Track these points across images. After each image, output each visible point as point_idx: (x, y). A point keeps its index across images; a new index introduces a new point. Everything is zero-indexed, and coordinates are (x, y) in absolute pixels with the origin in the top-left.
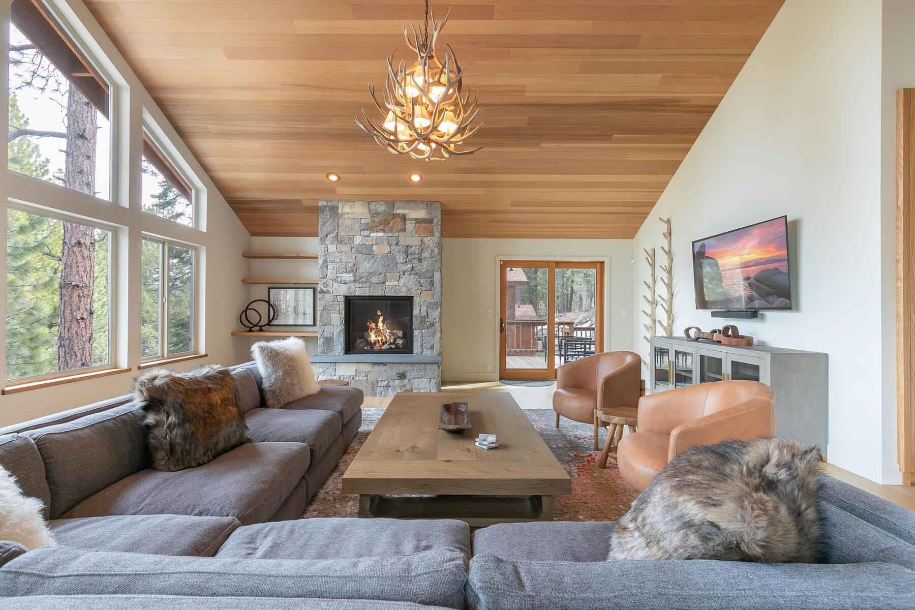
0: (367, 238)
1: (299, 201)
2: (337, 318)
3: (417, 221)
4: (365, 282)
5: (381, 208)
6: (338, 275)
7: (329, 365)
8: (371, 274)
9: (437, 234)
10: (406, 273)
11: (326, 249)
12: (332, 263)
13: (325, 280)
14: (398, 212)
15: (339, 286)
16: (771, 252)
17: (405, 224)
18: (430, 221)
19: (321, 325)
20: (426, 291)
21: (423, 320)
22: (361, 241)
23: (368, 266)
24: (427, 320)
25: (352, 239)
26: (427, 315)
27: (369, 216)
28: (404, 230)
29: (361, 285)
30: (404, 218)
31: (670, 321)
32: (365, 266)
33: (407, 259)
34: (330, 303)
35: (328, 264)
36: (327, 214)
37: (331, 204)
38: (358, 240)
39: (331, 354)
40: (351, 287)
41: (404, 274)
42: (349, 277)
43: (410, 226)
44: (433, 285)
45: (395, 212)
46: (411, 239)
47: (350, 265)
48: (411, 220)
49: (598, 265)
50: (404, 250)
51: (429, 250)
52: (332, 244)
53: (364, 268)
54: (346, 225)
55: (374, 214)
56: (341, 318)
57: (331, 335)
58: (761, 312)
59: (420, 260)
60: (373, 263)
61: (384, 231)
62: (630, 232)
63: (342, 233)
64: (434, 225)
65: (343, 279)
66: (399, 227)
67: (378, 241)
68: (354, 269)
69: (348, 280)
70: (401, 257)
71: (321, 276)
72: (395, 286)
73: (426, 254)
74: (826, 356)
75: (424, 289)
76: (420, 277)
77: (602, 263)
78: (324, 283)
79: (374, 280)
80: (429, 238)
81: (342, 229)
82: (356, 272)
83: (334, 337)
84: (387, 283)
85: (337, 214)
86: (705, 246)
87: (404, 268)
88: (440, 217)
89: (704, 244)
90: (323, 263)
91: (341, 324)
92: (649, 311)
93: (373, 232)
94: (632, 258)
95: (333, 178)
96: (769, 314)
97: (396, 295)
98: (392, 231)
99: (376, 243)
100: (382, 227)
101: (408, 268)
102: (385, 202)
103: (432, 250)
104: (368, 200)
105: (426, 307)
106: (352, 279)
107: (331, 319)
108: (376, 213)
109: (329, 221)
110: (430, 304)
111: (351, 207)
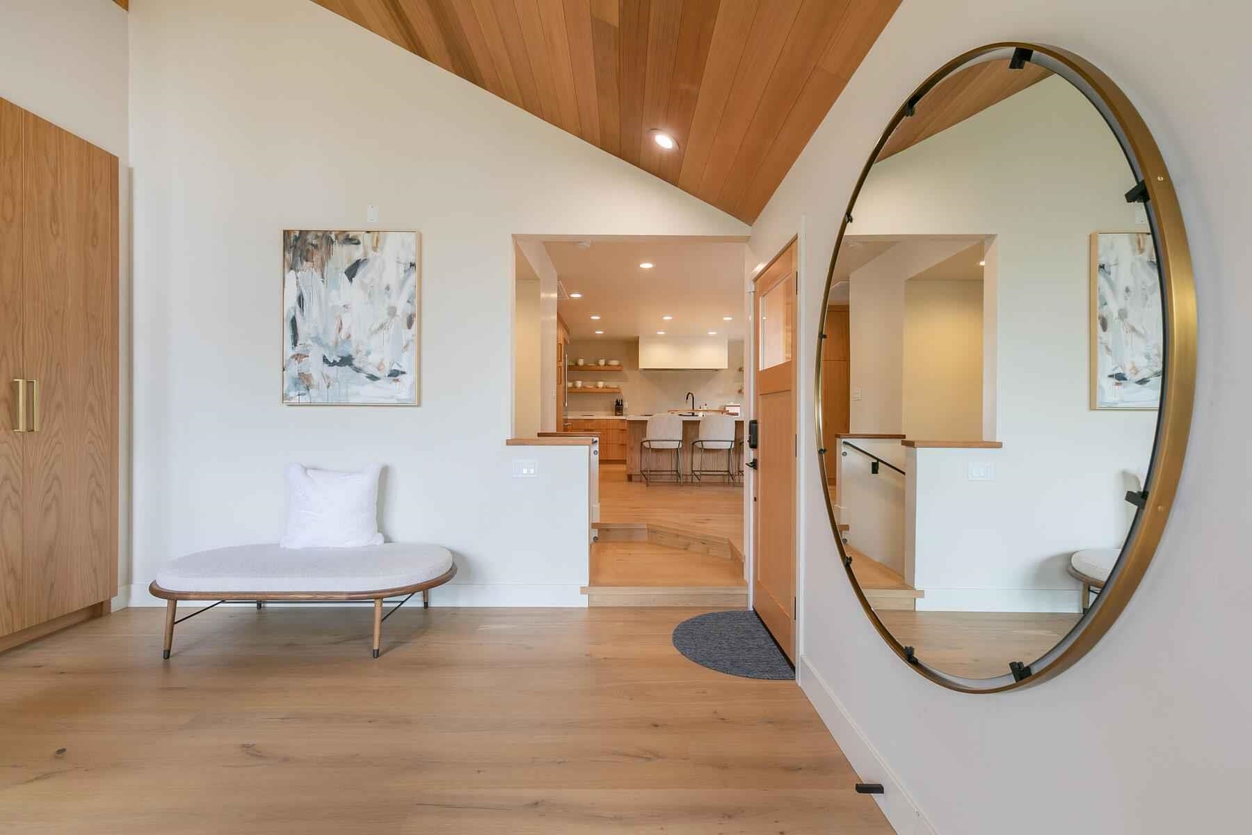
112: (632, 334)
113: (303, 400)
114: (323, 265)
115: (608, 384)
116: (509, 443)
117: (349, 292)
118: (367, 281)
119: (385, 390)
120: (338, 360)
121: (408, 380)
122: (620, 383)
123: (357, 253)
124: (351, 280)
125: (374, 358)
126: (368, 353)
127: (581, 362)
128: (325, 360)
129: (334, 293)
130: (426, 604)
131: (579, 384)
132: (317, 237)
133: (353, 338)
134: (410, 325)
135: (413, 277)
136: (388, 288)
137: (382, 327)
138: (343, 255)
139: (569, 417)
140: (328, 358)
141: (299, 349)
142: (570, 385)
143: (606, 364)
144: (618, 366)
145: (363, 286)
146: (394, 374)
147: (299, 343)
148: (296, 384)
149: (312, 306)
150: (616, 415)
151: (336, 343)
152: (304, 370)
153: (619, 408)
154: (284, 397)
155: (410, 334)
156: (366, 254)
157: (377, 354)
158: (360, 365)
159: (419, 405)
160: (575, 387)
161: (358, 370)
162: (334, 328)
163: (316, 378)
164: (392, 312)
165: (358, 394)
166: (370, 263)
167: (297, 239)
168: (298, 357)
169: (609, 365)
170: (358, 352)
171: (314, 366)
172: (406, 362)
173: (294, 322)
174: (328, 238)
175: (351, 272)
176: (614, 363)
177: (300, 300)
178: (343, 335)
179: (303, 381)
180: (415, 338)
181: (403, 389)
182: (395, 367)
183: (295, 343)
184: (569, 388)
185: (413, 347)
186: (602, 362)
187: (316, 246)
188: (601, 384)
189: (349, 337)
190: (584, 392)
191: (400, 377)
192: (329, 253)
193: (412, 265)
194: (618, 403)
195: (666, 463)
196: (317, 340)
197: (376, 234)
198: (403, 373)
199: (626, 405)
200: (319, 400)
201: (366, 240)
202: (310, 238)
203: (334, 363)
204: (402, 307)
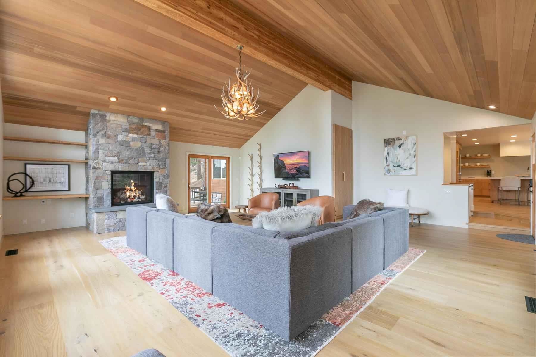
0: (126, 137)
1: (75, 107)
2: (106, 185)
3: (157, 131)
4: (126, 163)
5: (136, 120)
6: (106, 158)
7: (112, 213)
8: (130, 158)
9: (168, 139)
10: (151, 159)
11: (97, 141)
12: (102, 150)
13: (97, 161)
14: (146, 124)
15: (107, 165)
16: (304, 161)
17: (150, 131)
18: (164, 132)
19: (94, 189)
20: (162, 169)
21: (160, 185)
22: (123, 139)
23: (127, 153)
24: (163, 184)
25: (116, 136)
26: (163, 181)
27: (127, 124)
28: (149, 135)
29: (123, 164)
30: (149, 128)
31: (261, 182)
32: (126, 154)
33: (151, 151)
34: (101, 175)
35: (99, 150)
36: (98, 119)
37: (101, 113)
38: (120, 137)
39: (102, 207)
40: (116, 166)
41: (149, 159)
42: (115, 159)
43: (153, 133)
44: (166, 166)
45: (144, 124)
46: (154, 140)
47: (116, 152)
48: (153, 129)
49: (227, 158)
50: (150, 146)
51: (164, 147)
52: (102, 138)
53: (124, 154)
54: (112, 127)
55: (131, 123)
56: (109, 185)
57: (102, 195)
58: (299, 178)
59: (159, 152)
60: (131, 152)
61: (137, 134)
62: (239, 146)
63: (109, 132)
64: (166, 134)
65: (111, 160)
66: (147, 133)
67: (133, 139)
68: (117, 155)
69: (114, 161)
70: (148, 150)
71: (94, 158)
72: (144, 166)
73: (162, 149)
74: (318, 190)
75: (161, 168)
76: (159, 162)
77: (229, 158)
78: (96, 163)
79: (131, 161)
80: (164, 141)
81: (110, 130)
82: (119, 156)
83: (104, 196)
84: (140, 164)
85: (105, 120)
86: (279, 156)
87: (150, 156)
88: (169, 130)
89: (278, 155)
90: (96, 150)
91: (109, 188)
92: (250, 179)
93: (131, 134)
94: (240, 157)
95: (113, 99)
96: (301, 179)
97: (145, 171)
98: (142, 134)
99: (132, 140)
100: (135, 131)
101: (152, 156)
102: (139, 118)
103: (165, 147)
104: (128, 115)
105: (162, 178)
106: (117, 161)
107: (101, 185)
108: (132, 123)
109: (100, 123)
110: (164, 176)
111: (115, 117)
112: (497, 142)
113: (389, 175)
114: (393, 145)
115: (482, 164)
116: (442, 185)
117: (399, 151)
118: (404, 148)
119: (408, 172)
120: (397, 166)
121: (414, 170)
122: (489, 163)
123: (401, 142)
124: (400, 148)
125: (406, 165)
126: (404, 164)
127: (468, 156)
128: (394, 166)
129: (396, 151)
130: (419, 222)
131: (467, 164)
132: (392, 140)
133: (400, 161)
134: (415, 157)
135: (415, 146)
136: (409, 149)
137: (407, 158)
138: (398, 143)
139: (462, 178)
140: (394, 165)
141: (388, 164)
142: (462, 165)
143: (481, 156)
144: (488, 156)
145: (403, 149)
146: (411, 168)
147: (388, 162)
148: (387, 171)
149: (391, 155)
150: (487, 177)
151: (396, 162)
152: (389, 168)
153: (489, 173)
154: (385, 174)
155: (414, 159)
156: (403, 142)
157: (407, 164)
158: (402, 167)
159: (417, 176)
160: (464, 166)
161: (402, 168)
162: (396, 159)
163: (392, 170)
164: (410, 154)
165: (401, 173)
166: (404, 144)
167: (387, 141)
168: (387, 166)
169: (483, 156)
170: (401, 164)
171: (391, 167)
172: (414, 166)
173: (386, 158)
174: (394, 140)
175: (400, 146)
176: (486, 155)
177: (388, 153)
178: (398, 160)
179: (389, 171)
180: (416, 160)
181: (413, 172)
182: (411, 167)
183: (387, 163)
184: (461, 167)
185: (415, 163)
186: (479, 155)
187: (391, 142)
188: (478, 164)
189: (399, 161)
190: (469, 168)
191: (412, 169)
192: (394, 143)
193: (415, 143)
194: (488, 172)
195: (512, 197)
196: (392, 162)
197: (406, 137)
198: (413, 168)
199: (493, 172)
200: (393, 175)
201: (403, 139)
202: (390, 140)
203: (396, 167)
204: (412, 153)
